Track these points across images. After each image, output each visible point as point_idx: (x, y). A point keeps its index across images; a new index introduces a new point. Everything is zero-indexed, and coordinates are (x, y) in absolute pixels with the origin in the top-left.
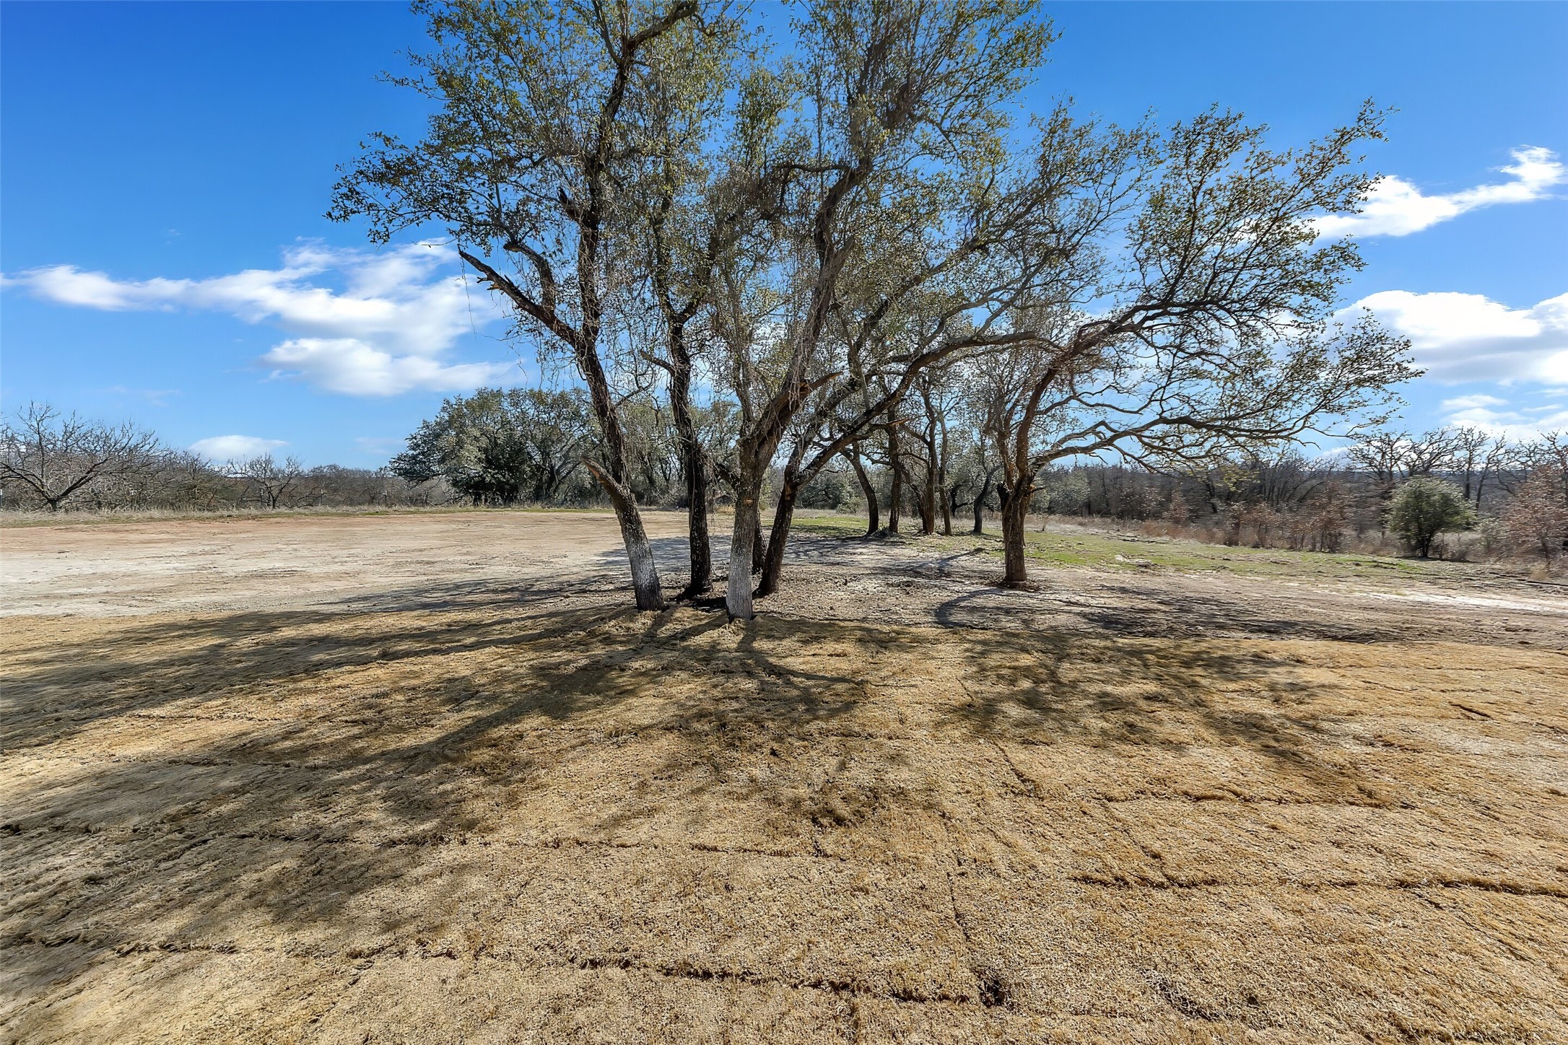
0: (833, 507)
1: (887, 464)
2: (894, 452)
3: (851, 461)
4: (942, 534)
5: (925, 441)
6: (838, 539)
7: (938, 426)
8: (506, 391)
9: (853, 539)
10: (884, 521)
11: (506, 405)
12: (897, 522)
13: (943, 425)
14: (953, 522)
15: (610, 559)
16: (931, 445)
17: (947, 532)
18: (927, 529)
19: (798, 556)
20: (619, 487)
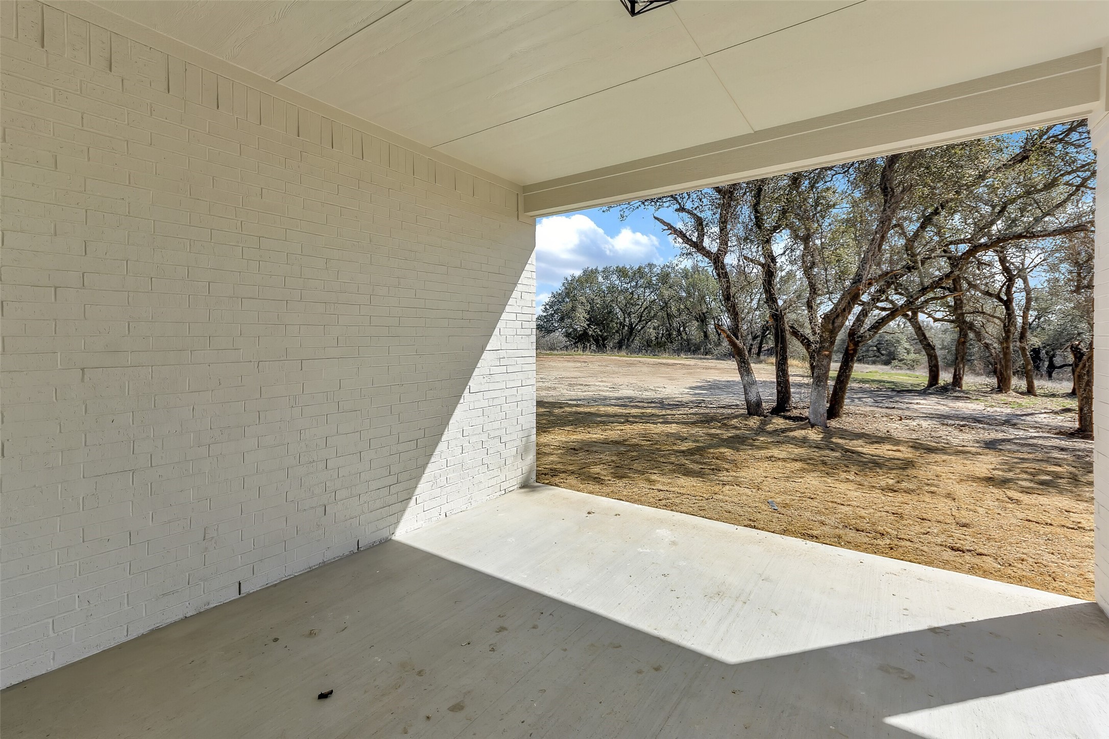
0: (887, 363)
1: (952, 322)
2: (959, 312)
3: (910, 320)
4: (1022, 393)
5: (1001, 300)
6: (893, 390)
7: (1019, 283)
8: (600, 269)
9: (909, 391)
10: (945, 377)
11: (600, 279)
12: (961, 379)
13: (1025, 281)
14: (1036, 383)
15: (697, 392)
16: (1008, 304)
17: (1030, 391)
18: (1002, 386)
19: (853, 401)
20: (738, 342)
